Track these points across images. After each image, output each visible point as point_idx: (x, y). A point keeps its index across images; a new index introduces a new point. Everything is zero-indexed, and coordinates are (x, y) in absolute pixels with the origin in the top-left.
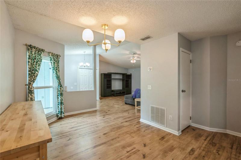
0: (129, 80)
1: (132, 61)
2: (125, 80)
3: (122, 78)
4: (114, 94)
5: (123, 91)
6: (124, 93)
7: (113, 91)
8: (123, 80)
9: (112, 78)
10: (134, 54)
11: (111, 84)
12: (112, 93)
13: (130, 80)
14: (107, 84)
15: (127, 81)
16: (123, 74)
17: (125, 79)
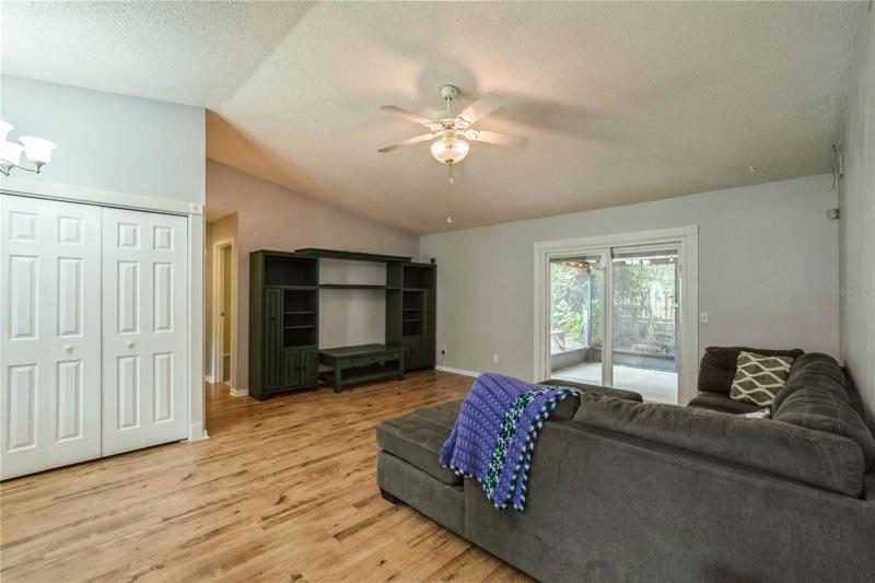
0: (421, 293)
1: (438, 150)
2: (401, 296)
3: (383, 282)
4: (332, 373)
5: (387, 358)
6: (393, 365)
7: (323, 358)
8: (390, 294)
9: (321, 282)
10: (458, 93)
11: (312, 318)
12: (323, 369)
13: (426, 294)
14: (288, 319)
15: (411, 299)
16: (391, 263)
17: (402, 289)
